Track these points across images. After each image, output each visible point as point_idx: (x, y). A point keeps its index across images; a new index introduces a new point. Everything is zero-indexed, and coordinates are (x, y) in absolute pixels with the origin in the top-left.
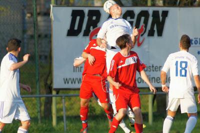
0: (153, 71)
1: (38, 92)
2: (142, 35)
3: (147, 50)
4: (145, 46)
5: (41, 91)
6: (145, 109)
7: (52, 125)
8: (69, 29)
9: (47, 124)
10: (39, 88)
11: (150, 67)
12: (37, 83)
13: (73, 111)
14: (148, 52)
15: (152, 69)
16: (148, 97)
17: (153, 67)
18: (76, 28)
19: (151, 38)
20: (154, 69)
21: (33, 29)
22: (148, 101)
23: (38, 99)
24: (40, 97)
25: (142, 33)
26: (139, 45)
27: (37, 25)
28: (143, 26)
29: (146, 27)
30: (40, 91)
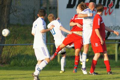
0: (118, 29)
1: (49, 42)
2: (112, 8)
3: (114, 17)
4: (113, 14)
5: (51, 41)
6: (113, 52)
7: (57, 61)
8: (68, 4)
9: (54, 61)
10: (50, 39)
11: (116, 27)
12: (48, 36)
13: (70, 53)
14: (115, 18)
15: (117, 28)
16: (115, 45)
17: (118, 27)
18: (72, 3)
19: (117, 10)
20: (119, 28)
21: (46, 4)
22: (115, 48)
23: (49, 46)
24: (50, 45)
25: (112, 7)
27: (49, 2)
28: (112, 2)
29: (114, 3)
30: (50, 41)
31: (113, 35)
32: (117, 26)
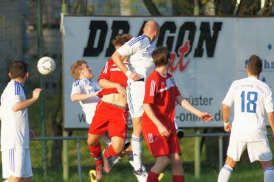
0: (201, 104)
1: (43, 132)
2: (186, 56)
3: (193, 76)
4: (190, 70)
5: (48, 132)
6: (190, 157)
7: (62, 179)
9: (56, 177)
10: (45, 127)
11: (196, 99)
12: (41, 121)
14: (195, 79)
16: (194, 140)
17: (201, 99)
18: (96, 46)
19: (198, 60)
20: (202, 102)
21: (36, 47)
22: (194, 146)
23: (43, 142)
24: (46, 141)
25: (186, 53)
26: (182, 68)
27: (43, 42)
28: (187, 42)
29: (191, 44)
30: (45, 132)
31: (189, 116)
32: (199, 97)
